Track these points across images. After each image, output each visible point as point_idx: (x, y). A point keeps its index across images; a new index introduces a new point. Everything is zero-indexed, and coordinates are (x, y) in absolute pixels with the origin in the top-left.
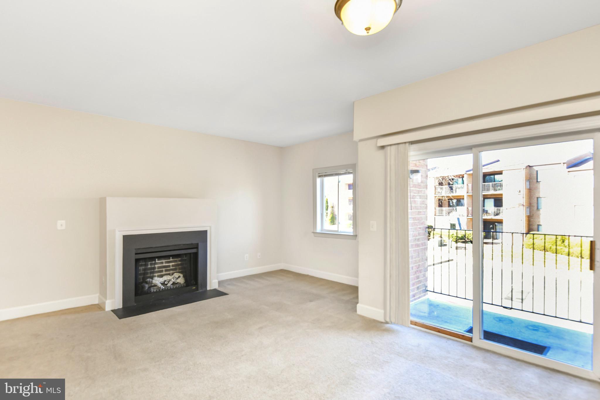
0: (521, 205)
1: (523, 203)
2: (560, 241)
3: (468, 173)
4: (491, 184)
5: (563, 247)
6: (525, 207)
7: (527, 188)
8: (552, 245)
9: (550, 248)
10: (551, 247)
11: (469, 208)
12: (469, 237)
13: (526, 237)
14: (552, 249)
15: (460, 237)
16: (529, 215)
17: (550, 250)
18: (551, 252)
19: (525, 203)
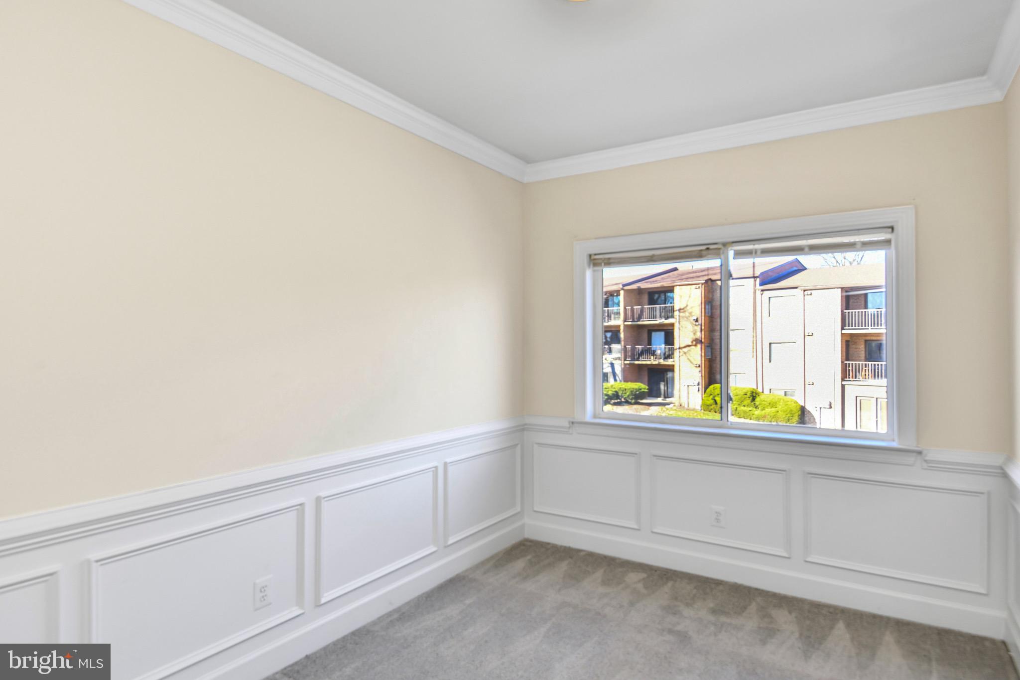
0: (699, 342)
1: (700, 339)
2: (749, 398)
3: (626, 288)
4: (658, 308)
5: (752, 408)
6: (704, 345)
7: (707, 315)
8: (739, 405)
9: (736, 410)
10: (736, 408)
11: (628, 346)
12: (623, 395)
13: (706, 394)
14: (737, 412)
15: (611, 395)
16: (710, 357)
17: (735, 413)
18: (736, 415)
19: (704, 338)
